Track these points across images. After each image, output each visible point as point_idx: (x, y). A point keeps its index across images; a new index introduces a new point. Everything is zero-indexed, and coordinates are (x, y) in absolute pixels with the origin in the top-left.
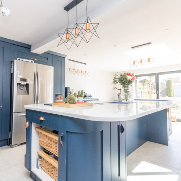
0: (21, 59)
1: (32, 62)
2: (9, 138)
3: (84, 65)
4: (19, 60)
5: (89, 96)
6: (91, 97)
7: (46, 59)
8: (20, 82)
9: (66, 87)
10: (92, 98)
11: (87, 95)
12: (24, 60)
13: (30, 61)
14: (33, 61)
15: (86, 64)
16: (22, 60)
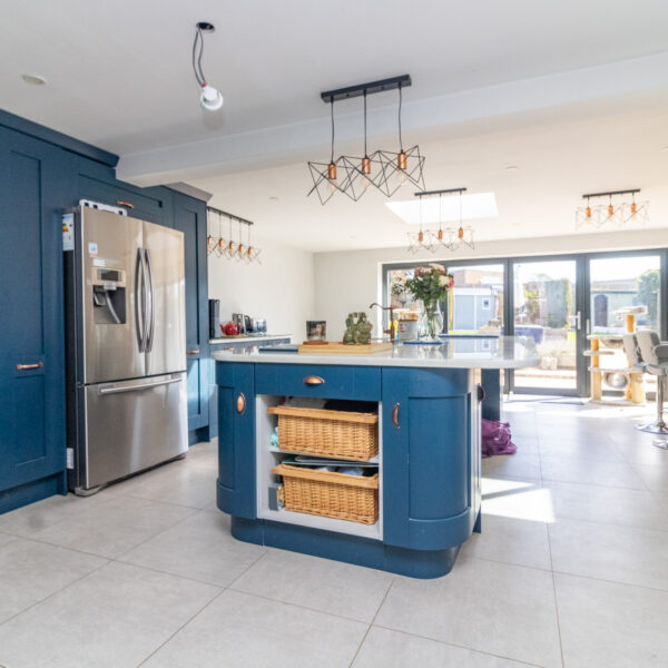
0: (91, 204)
1: (121, 213)
2: (68, 470)
3: (247, 225)
4: (87, 205)
5: (259, 329)
6: (263, 329)
7: (157, 204)
8: (101, 282)
9: (210, 298)
10: (267, 333)
11: (255, 325)
12: (101, 206)
13: (116, 210)
14: (125, 212)
15: (250, 223)
16: (95, 207)
